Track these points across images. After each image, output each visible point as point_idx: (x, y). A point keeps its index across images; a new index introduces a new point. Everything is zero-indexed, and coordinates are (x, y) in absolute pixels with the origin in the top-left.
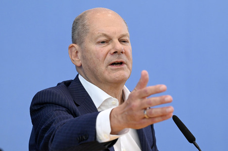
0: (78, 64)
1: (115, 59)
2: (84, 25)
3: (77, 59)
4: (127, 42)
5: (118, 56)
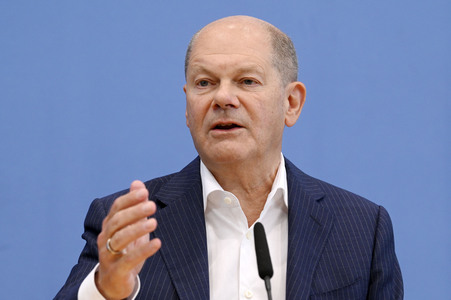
4: (258, 83)
5: (223, 112)
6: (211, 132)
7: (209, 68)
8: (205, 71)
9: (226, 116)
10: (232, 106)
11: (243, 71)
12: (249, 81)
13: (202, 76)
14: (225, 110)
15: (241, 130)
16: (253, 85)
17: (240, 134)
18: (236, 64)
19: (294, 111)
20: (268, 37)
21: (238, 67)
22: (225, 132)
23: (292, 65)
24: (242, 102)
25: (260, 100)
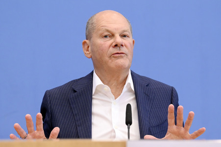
0: (89, 56)
1: (116, 50)
2: (92, 24)
3: (88, 52)
4: (128, 37)
5: (118, 48)
7: (109, 29)
8: (108, 31)
9: (120, 50)
10: (122, 45)
11: (124, 31)
12: (125, 36)
13: (106, 33)
14: (119, 47)
22: (119, 55)
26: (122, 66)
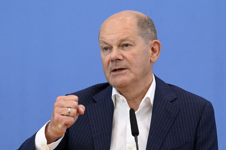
1: (113, 67)
4: (131, 45)
6: (112, 73)
9: (117, 65)
11: (122, 40)
12: (127, 45)
13: (105, 46)
14: (116, 62)
15: (126, 70)
16: (129, 47)
17: (126, 73)
18: (118, 38)
19: (155, 55)
20: (135, 21)
21: (120, 39)
22: (117, 73)
23: (150, 32)
24: (124, 57)
25: (133, 54)
26: (121, 85)
